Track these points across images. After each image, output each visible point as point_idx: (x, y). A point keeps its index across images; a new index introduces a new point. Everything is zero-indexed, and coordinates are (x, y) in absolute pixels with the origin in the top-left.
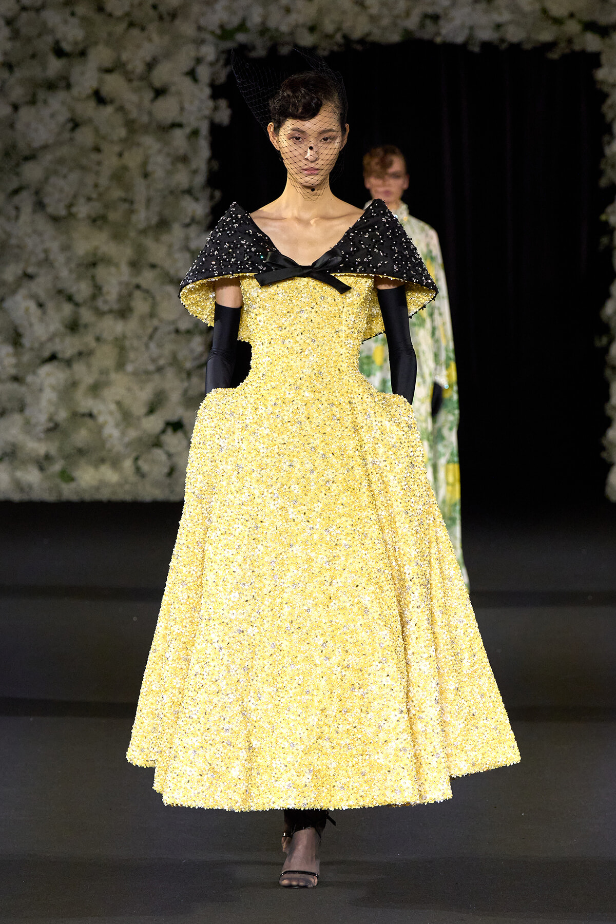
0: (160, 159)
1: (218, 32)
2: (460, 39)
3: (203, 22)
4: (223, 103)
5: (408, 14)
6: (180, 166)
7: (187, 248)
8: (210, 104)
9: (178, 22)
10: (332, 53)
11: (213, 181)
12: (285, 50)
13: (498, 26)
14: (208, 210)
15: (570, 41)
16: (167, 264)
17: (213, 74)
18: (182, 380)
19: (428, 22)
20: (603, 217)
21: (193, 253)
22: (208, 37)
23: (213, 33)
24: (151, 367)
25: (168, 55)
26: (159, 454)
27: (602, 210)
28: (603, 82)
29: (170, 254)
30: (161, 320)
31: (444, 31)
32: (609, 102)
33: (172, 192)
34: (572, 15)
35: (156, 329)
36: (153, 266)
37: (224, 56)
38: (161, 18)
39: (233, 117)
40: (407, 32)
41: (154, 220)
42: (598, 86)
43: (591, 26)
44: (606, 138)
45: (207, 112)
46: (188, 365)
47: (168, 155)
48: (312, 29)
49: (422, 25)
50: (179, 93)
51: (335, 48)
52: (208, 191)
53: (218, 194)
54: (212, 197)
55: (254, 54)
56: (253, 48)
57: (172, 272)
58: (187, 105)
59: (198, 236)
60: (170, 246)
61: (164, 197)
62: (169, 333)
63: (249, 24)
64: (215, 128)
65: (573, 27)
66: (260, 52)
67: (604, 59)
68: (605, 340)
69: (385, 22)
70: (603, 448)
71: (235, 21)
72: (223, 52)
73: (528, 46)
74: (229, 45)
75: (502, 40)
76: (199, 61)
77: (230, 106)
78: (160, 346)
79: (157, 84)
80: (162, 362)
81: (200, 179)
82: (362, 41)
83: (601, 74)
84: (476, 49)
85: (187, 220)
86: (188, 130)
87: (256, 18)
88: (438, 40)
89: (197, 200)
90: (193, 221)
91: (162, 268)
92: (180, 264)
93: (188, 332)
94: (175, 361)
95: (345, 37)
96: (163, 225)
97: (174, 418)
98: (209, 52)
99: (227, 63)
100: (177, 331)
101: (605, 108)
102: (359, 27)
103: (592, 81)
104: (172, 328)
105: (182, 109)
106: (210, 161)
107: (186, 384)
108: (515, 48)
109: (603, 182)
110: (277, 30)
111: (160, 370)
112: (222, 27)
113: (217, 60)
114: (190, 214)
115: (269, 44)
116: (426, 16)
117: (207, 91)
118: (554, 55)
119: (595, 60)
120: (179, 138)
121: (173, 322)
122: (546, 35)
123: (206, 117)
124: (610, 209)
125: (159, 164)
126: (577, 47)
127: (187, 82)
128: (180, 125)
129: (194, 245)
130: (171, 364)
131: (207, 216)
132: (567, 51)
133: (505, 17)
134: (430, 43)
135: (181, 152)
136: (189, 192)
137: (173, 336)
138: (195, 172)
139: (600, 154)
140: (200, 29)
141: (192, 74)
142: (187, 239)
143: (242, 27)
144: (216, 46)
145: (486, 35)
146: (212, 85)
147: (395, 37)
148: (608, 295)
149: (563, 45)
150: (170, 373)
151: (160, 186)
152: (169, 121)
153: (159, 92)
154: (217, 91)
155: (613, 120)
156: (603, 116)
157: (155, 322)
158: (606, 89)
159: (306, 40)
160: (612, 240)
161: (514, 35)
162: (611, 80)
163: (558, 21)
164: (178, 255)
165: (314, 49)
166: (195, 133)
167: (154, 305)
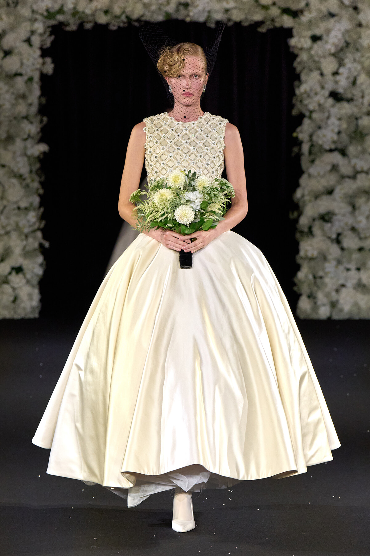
0: (8, 96)
1: (45, 14)
2: (202, 19)
3: (35, 7)
4: (48, 60)
5: (168, 3)
6: (21, 101)
7: (25, 155)
8: (40, 60)
9: (19, 7)
10: (119, 27)
11: (42, 110)
12: (88, 26)
13: (227, 11)
14: (39, 130)
15: (273, 20)
16: (12, 165)
17: (42, 41)
18: (22, 240)
19: (181, 8)
20: (295, 135)
21: (29, 157)
22: (39, 17)
23: (42, 14)
24: (2, 232)
25: (13, 28)
26: (7, 288)
27: (294, 131)
28: (294, 47)
29: (14, 158)
30: (8, 201)
31: (191, 14)
32: (298, 60)
33: (15, 118)
34: (274, 4)
35: (5, 207)
36: (3, 166)
37: (50, 29)
38: (8, 5)
39: (55, 69)
40: (168, 14)
41: (4, 136)
42: (291, 50)
43: (286, 11)
44: (296, 83)
45: (38, 66)
46: (26, 230)
47: (13, 93)
48: (106, 12)
49: (177, 10)
50: (20, 54)
51: (122, 25)
52: (39, 117)
53: (45, 119)
54: (41, 121)
55: (68, 29)
56: (68, 24)
57: (16, 170)
58: (25, 61)
59: (32, 147)
60: (14, 153)
61: (10, 121)
62: (14, 210)
63: (65, 9)
64: (43, 77)
65: (275, 12)
66: (73, 27)
67: (295, 32)
68: (296, 214)
69: (153, 8)
70: (295, 284)
71: (57, 7)
72: (48, 27)
73: (246, 24)
74: (52, 22)
75: (229, 20)
76: (33, 32)
77: (53, 62)
78: (8, 218)
79: (6, 47)
80: (9, 228)
81: (34, 109)
82: (138, 20)
83: (293, 42)
84: (213, 26)
85: (25, 136)
86: (26, 78)
87: (69, 6)
88: (188, 19)
89: (31, 123)
90: (29, 136)
91: (9, 168)
92: (20, 165)
93: (26, 209)
94: (17, 228)
95: (128, 17)
96: (10, 139)
97: (17, 265)
98: (39, 27)
99: (51, 35)
100: (19, 208)
101: (295, 64)
102: (137, 11)
103: (288, 47)
104: (15, 206)
105: (22, 64)
106: (40, 98)
107: (25, 243)
108: (238, 25)
109: (294, 112)
110: (83, 12)
111: (7, 233)
112: (47, 10)
113: (45, 32)
114: (27, 132)
115: (78, 22)
116: (180, 4)
117: (38, 52)
118: (263, 30)
119: (288, 33)
120: (20, 82)
121: (17, 202)
122: (257, 17)
123: (37, 69)
124: (298, 129)
125: (7, 99)
126: (278, 25)
127: (25, 46)
128: (21, 75)
129: (29, 152)
130: (15, 230)
131: (38, 133)
132: (272, 27)
133: (231, 5)
134: (183, 21)
135: (21, 92)
136: (26, 117)
137: (16, 211)
138: (30, 105)
139: (292, 93)
140: (33, 12)
141: (28, 41)
142: (25, 148)
143: (61, 11)
144: (44, 23)
145: (219, 16)
146: (41, 49)
147: (160, 18)
148: (298, 185)
149: (268, 23)
150: (14, 235)
151: (8, 114)
152: (14, 72)
153: (7, 53)
154: (45, 53)
155: (301, 72)
156: (294, 69)
157: (5, 202)
158: (296, 51)
159: (102, 19)
160: (300, 149)
161: (237, 16)
162: (299, 46)
163: (265, 8)
164: (19, 159)
165: (107, 25)
166: (31, 79)
167: (4, 191)
